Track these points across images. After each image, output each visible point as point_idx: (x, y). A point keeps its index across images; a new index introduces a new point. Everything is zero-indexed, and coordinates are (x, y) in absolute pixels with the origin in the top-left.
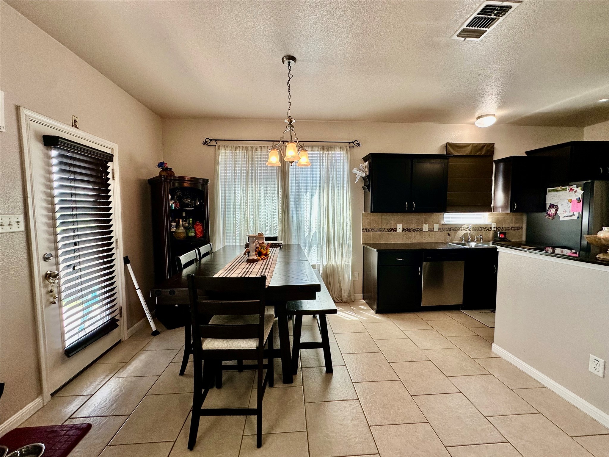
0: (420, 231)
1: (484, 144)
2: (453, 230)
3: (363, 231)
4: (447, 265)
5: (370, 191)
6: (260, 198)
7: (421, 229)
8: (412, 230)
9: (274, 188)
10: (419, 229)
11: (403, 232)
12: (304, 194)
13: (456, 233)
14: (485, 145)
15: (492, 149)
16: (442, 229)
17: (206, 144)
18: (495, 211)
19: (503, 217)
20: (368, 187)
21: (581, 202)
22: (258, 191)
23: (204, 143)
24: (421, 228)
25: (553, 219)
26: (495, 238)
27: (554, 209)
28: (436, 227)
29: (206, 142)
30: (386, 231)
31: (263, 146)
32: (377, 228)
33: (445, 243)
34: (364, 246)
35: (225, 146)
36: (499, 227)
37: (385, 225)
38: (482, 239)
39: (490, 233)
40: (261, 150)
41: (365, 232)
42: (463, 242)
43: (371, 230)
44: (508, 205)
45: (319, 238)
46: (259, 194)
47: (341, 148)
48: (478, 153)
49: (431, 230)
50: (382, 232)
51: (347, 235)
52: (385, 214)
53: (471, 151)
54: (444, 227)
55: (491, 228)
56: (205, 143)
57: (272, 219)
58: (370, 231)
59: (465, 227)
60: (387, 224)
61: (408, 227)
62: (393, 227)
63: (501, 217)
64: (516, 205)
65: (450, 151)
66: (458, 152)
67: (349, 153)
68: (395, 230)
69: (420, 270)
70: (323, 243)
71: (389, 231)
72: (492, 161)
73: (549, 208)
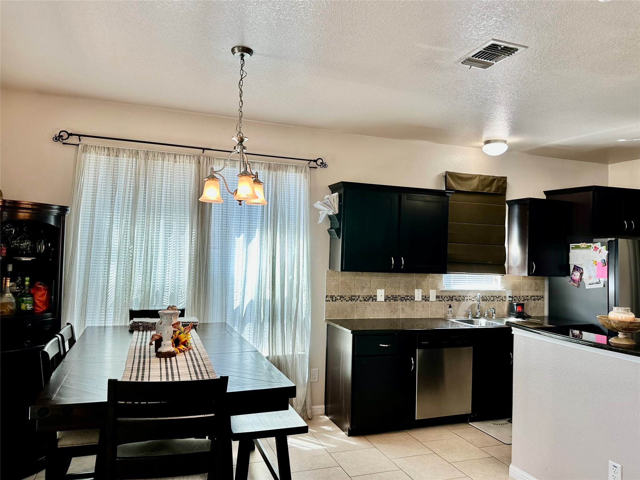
0: (410, 301)
1: (494, 176)
2: (455, 299)
3: (327, 299)
4: (448, 354)
5: (339, 238)
6: (156, 241)
7: (412, 298)
8: (399, 298)
9: (184, 224)
10: (409, 298)
11: (386, 301)
12: (235, 237)
13: (460, 304)
14: (495, 179)
15: (504, 185)
16: (440, 298)
17: (59, 140)
18: (509, 272)
19: (519, 281)
20: (338, 231)
21: (606, 265)
22: (154, 228)
23: (56, 139)
24: (411, 296)
25: (578, 286)
26: (510, 312)
27: (578, 272)
28: (433, 295)
29: (60, 136)
30: (362, 299)
31: (168, 154)
32: (348, 294)
33: (445, 320)
34: (328, 324)
35: (97, 148)
36: (516, 296)
37: (360, 290)
38: (494, 313)
39: (504, 305)
40: (163, 160)
41: (331, 301)
42: (470, 318)
43: (339, 298)
44: (525, 263)
45: (259, 312)
46: (155, 234)
47: (296, 167)
48: (486, 190)
49: (426, 298)
50: (356, 301)
51: (304, 306)
52: (360, 273)
53: (478, 186)
54: (444, 294)
55: (505, 297)
56: (58, 138)
57: (177, 279)
58: (337, 299)
59: (472, 295)
60: (363, 288)
61: (393, 295)
62: (372, 294)
63: (518, 281)
64: (534, 265)
65: (450, 184)
66: (461, 187)
67: (308, 176)
68: (374, 298)
69: (413, 362)
70: (264, 319)
71: (367, 299)
72: (504, 201)
73: (573, 271)
